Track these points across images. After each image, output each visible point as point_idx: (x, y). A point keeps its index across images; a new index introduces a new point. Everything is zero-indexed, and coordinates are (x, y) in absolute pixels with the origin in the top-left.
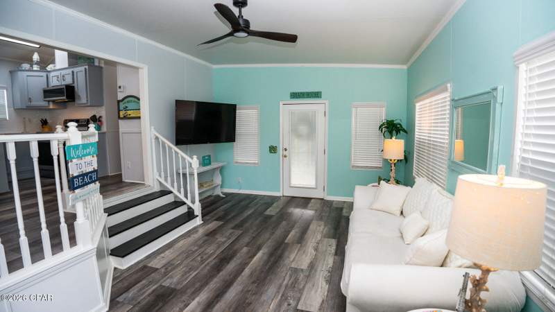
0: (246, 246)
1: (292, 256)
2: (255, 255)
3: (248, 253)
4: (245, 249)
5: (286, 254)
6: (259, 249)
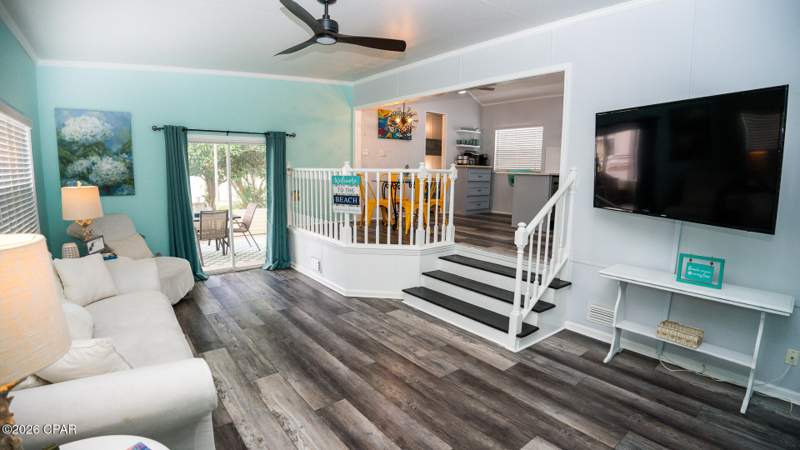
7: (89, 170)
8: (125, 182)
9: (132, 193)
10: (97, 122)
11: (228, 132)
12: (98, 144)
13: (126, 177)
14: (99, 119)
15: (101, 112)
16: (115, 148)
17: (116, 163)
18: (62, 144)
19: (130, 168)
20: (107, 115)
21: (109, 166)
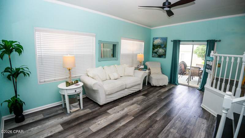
0: (157, 121)
1: (137, 109)
2: (154, 114)
3: (156, 117)
4: (158, 119)
5: (138, 111)
6: (150, 117)
7: (157, 51)
8: (164, 55)
9: (165, 57)
10: (160, 40)
11: (193, 41)
12: (160, 45)
13: (164, 53)
14: (160, 39)
15: (161, 38)
16: (163, 46)
17: (163, 50)
18: (154, 45)
19: (165, 51)
20: (162, 38)
21: (161, 51)
